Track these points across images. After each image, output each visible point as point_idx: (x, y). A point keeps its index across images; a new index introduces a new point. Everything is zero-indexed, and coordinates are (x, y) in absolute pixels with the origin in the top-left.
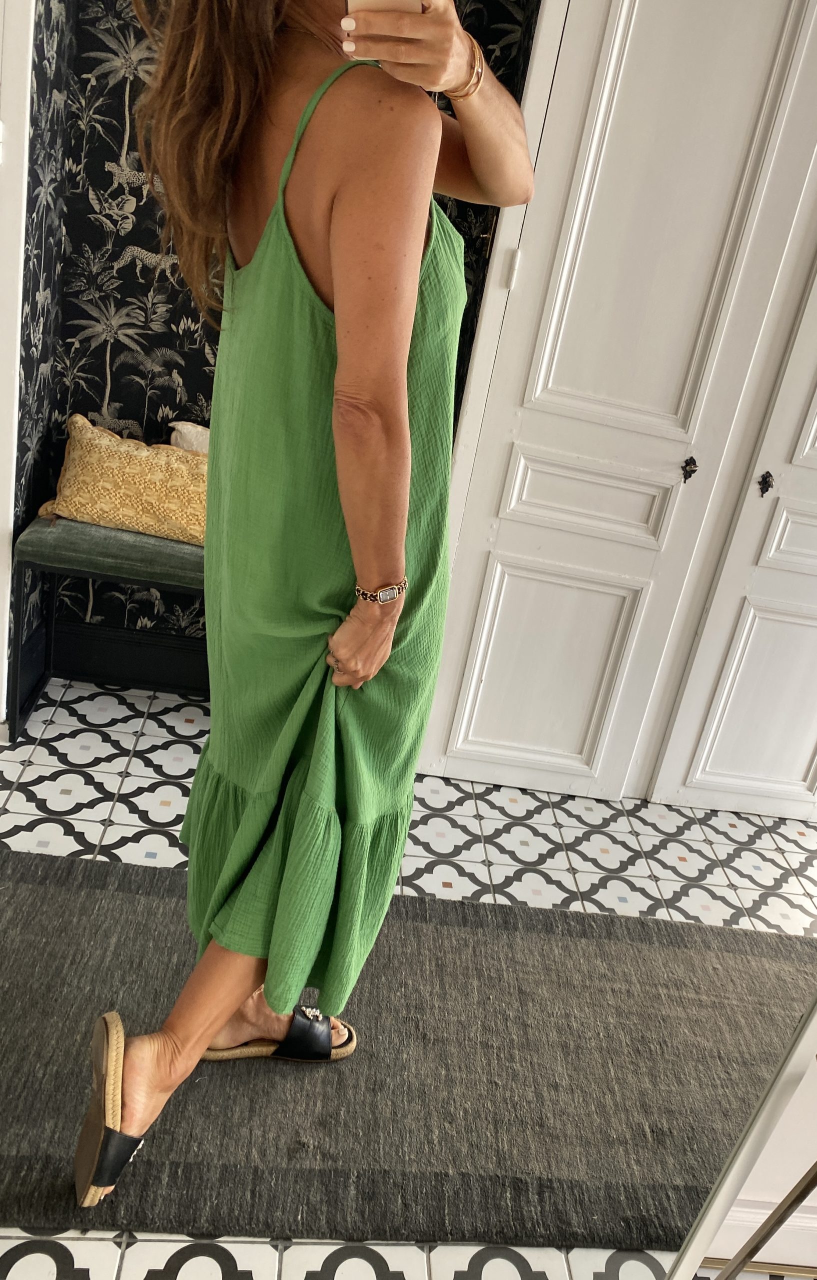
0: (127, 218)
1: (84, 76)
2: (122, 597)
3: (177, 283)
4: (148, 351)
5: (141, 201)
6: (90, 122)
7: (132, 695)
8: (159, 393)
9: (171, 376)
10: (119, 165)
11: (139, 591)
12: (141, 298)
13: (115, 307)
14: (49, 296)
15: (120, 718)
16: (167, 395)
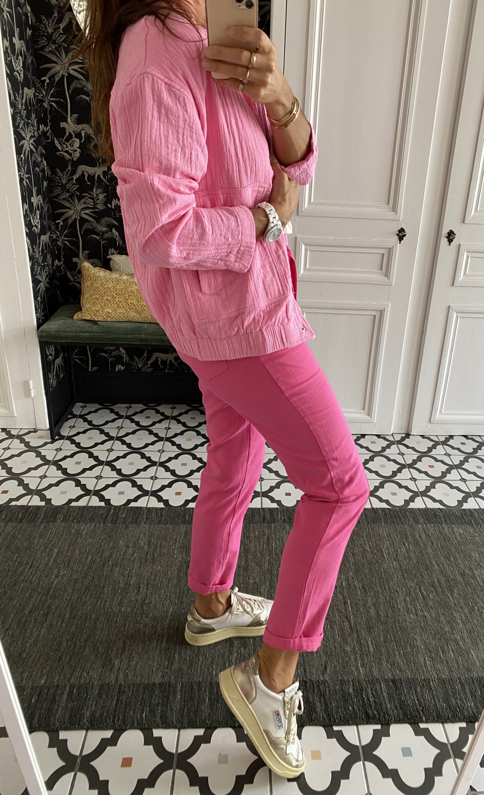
0: (76, 151)
1: (43, 79)
2: (106, 355)
3: (107, 181)
4: (98, 220)
5: (82, 140)
6: (49, 102)
7: (116, 408)
8: (107, 242)
9: (112, 232)
10: (67, 123)
11: (114, 350)
12: (90, 192)
13: (77, 199)
14: (41, 199)
15: (110, 420)
16: (112, 243)
